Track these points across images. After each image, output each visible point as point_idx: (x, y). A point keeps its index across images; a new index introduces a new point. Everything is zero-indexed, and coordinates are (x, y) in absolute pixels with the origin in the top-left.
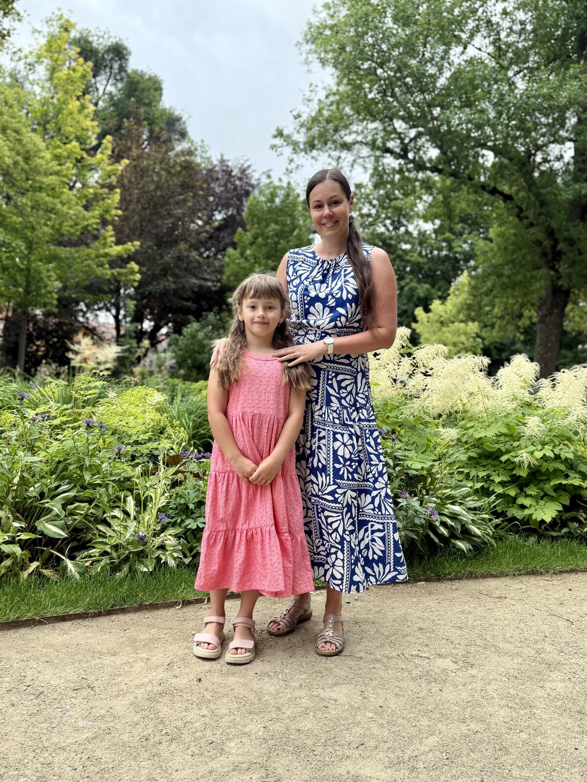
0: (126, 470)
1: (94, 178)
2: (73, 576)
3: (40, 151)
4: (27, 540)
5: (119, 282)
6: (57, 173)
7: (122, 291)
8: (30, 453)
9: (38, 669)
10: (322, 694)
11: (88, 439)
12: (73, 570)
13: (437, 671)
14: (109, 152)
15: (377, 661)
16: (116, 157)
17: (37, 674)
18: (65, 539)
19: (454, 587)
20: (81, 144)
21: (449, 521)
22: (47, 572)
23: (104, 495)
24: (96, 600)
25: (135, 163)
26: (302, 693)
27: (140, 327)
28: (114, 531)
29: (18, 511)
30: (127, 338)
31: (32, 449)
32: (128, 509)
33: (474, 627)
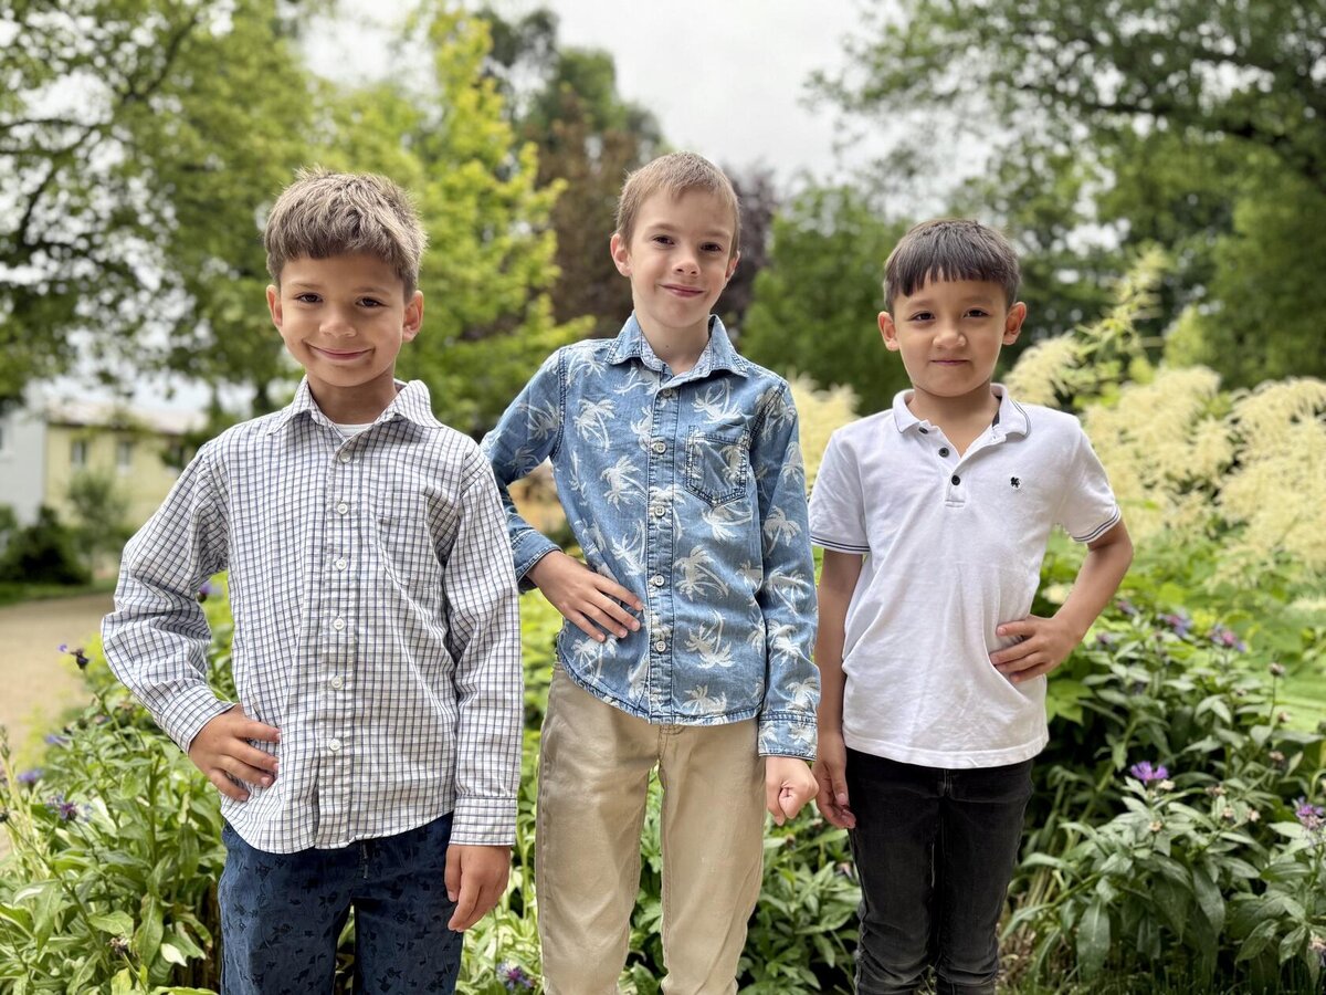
14: (531, 173)
16: (542, 182)
25: (575, 186)
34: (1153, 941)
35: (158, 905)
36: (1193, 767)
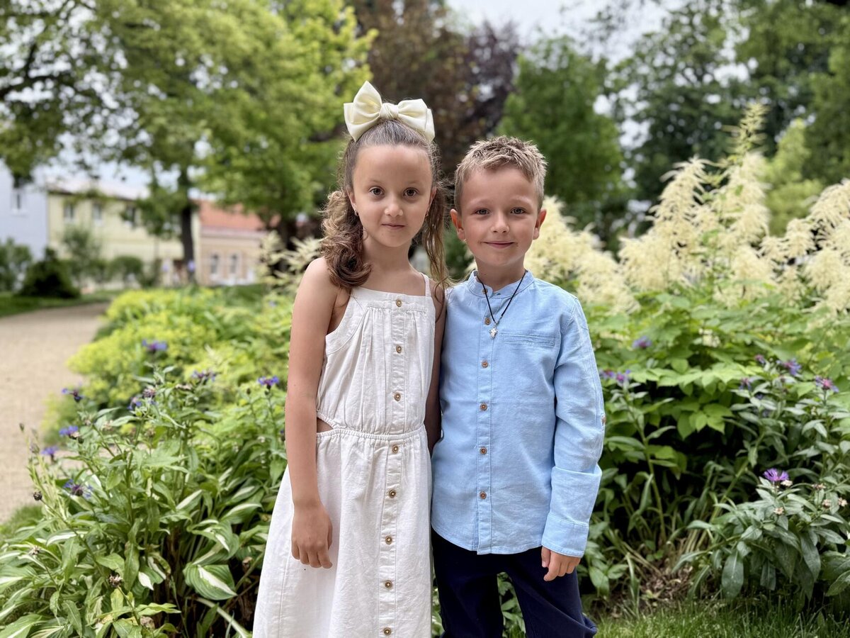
34: (771, 579)
35: (135, 548)
36: (800, 464)
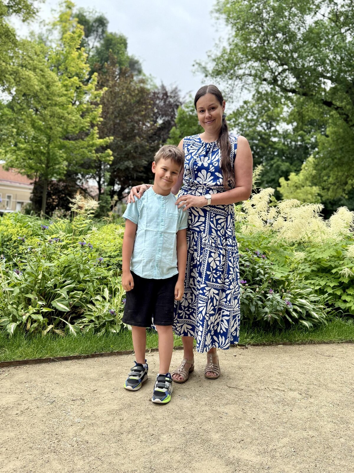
0: (103, 272)
1: (87, 98)
2: (73, 334)
3: (55, 82)
4: (46, 312)
5: (100, 161)
6: (65, 95)
7: (102, 167)
8: (49, 261)
9: (52, 387)
10: (219, 410)
11: (82, 254)
12: (73, 330)
13: (290, 399)
14: (96, 83)
15: (253, 391)
16: (100, 86)
17: (51, 390)
18: (68, 312)
19: (300, 349)
20: (79, 78)
21: (299, 309)
22: (57, 331)
23: (91, 287)
24: (86, 348)
25: (111, 90)
26: (207, 408)
27: (112, 189)
28: (97, 308)
29: (41, 295)
30: (105, 195)
31: (50, 259)
32: (105, 295)
33: (312, 373)
